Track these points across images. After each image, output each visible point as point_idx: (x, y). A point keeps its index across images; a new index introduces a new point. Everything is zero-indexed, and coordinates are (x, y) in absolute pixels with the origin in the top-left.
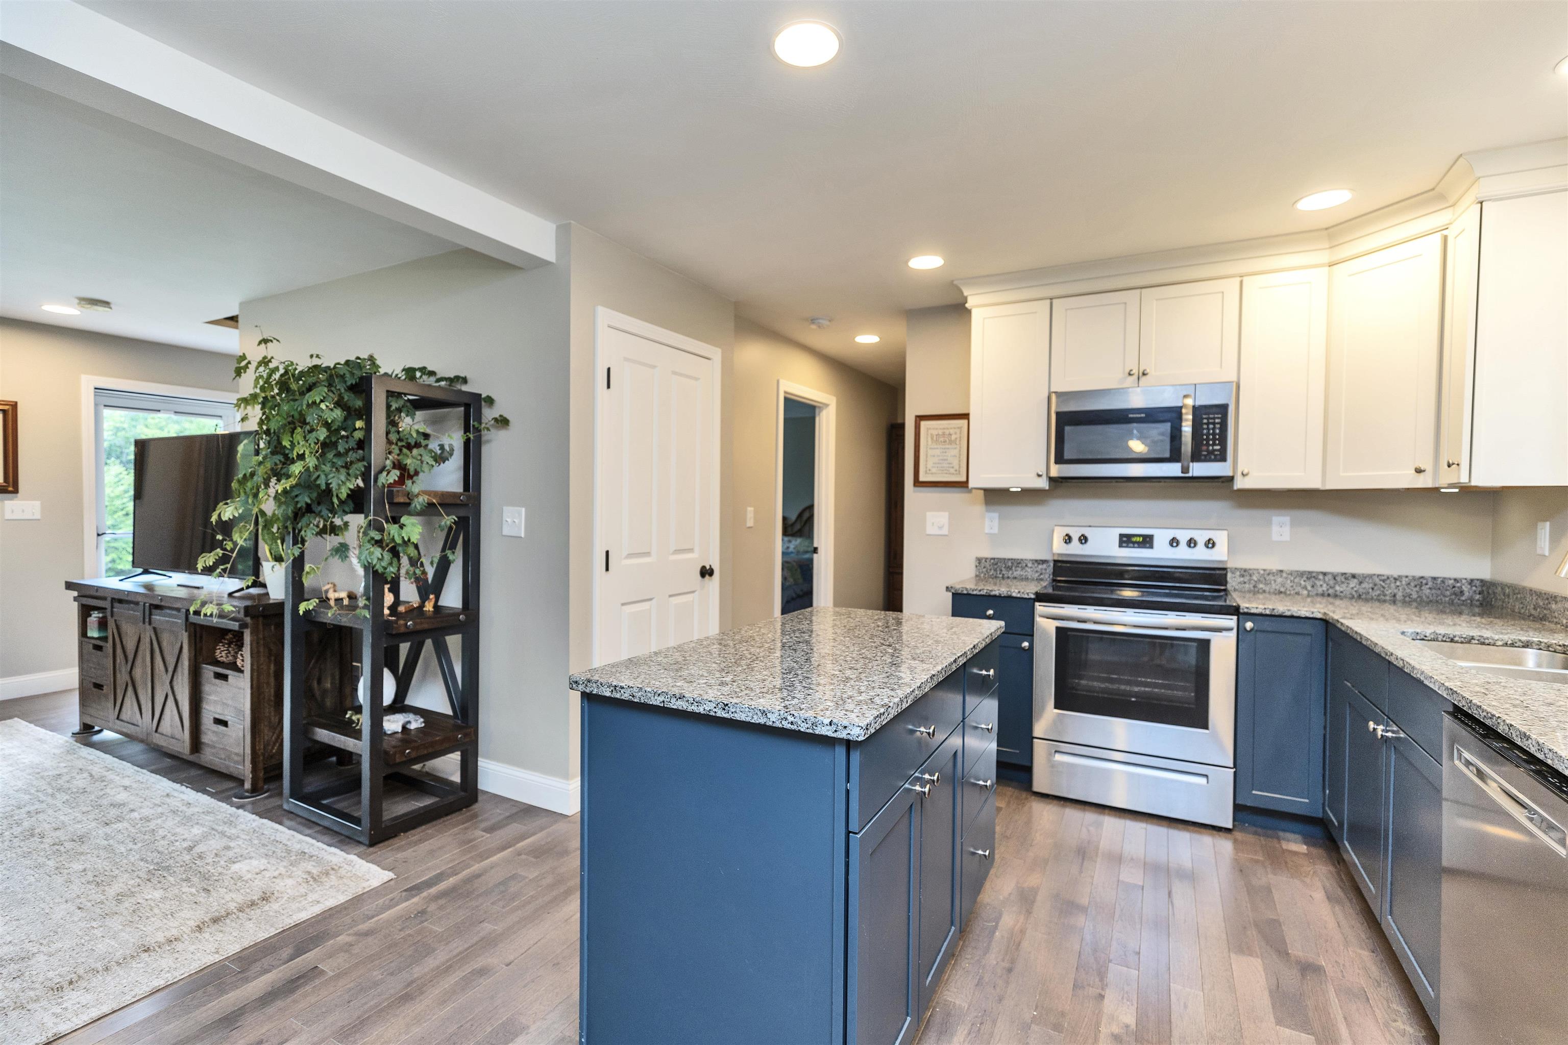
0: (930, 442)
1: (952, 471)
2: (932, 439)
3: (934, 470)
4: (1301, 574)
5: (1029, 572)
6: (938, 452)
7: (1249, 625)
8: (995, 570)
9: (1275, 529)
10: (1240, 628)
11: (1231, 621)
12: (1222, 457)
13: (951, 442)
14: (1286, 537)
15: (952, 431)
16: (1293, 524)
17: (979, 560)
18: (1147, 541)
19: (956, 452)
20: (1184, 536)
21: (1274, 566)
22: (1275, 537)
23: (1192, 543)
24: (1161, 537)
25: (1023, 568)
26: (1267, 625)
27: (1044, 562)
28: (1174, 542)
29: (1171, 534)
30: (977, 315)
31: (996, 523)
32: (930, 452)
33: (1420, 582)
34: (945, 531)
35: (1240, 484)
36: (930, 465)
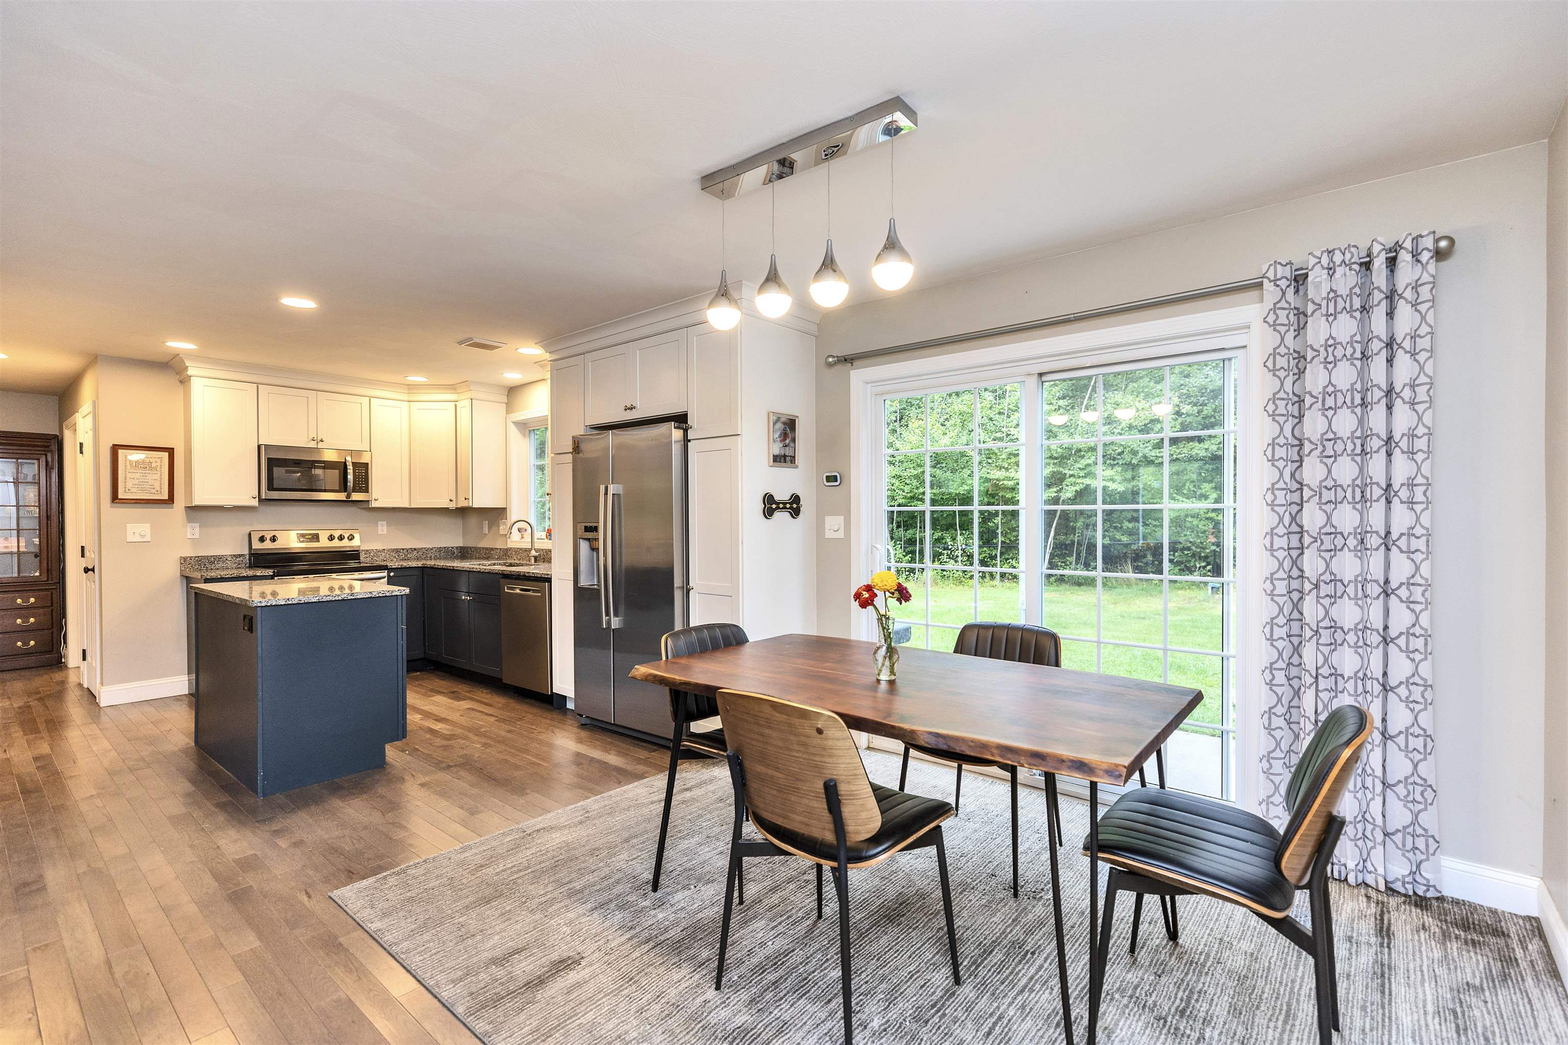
0: (129, 467)
1: (154, 491)
2: (131, 465)
3: (133, 490)
4: (393, 550)
5: (229, 564)
6: (138, 476)
7: (392, 574)
8: (200, 565)
9: (380, 528)
10: (389, 576)
11: (385, 574)
12: (367, 491)
13: (151, 468)
14: (385, 532)
15: (152, 460)
16: (388, 525)
17: (185, 559)
18: (316, 538)
19: (157, 477)
20: (337, 534)
21: (381, 548)
22: (380, 532)
23: (341, 538)
24: (324, 536)
25: (223, 562)
26: (400, 573)
27: (240, 556)
28: (331, 538)
29: (329, 533)
30: (197, 385)
31: (197, 530)
32: (129, 475)
33: (440, 549)
34: (148, 538)
35: (374, 504)
36: (129, 485)
